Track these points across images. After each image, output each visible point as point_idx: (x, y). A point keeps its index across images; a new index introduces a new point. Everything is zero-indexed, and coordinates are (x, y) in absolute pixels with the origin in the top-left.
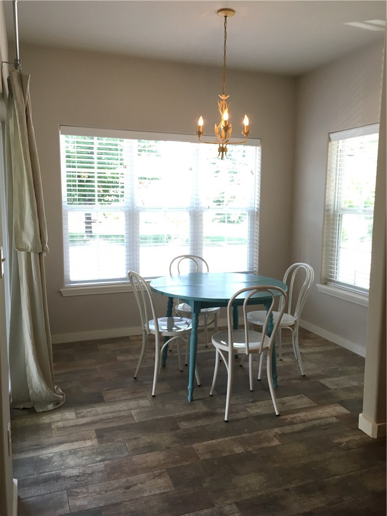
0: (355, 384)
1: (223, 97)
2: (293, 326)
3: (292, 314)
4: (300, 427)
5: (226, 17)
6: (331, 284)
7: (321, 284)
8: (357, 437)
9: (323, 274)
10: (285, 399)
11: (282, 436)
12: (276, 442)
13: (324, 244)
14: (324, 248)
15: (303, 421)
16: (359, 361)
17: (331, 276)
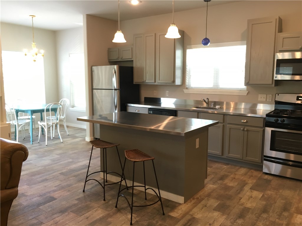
0: (85, 134)
1: (34, 43)
2: (64, 119)
3: (63, 116)
4: (70, 143)
5: (32, 18)
6: (75, 107)
7: (71, 107)
8: (85, 142)
9: (72, 104)
10: (64, 140)
11: (64, 145)
12: (63, 146)
13: (71, 93)
14: (71, 95)
15: (70, 142)
16: (85, 130)
17: (74, 105)
